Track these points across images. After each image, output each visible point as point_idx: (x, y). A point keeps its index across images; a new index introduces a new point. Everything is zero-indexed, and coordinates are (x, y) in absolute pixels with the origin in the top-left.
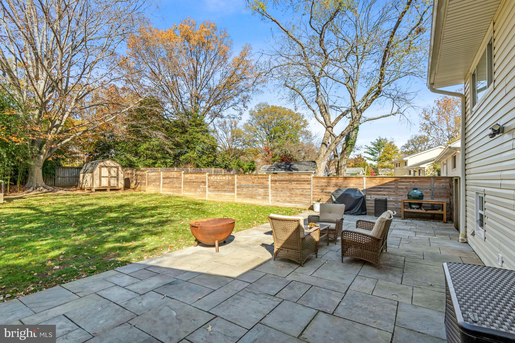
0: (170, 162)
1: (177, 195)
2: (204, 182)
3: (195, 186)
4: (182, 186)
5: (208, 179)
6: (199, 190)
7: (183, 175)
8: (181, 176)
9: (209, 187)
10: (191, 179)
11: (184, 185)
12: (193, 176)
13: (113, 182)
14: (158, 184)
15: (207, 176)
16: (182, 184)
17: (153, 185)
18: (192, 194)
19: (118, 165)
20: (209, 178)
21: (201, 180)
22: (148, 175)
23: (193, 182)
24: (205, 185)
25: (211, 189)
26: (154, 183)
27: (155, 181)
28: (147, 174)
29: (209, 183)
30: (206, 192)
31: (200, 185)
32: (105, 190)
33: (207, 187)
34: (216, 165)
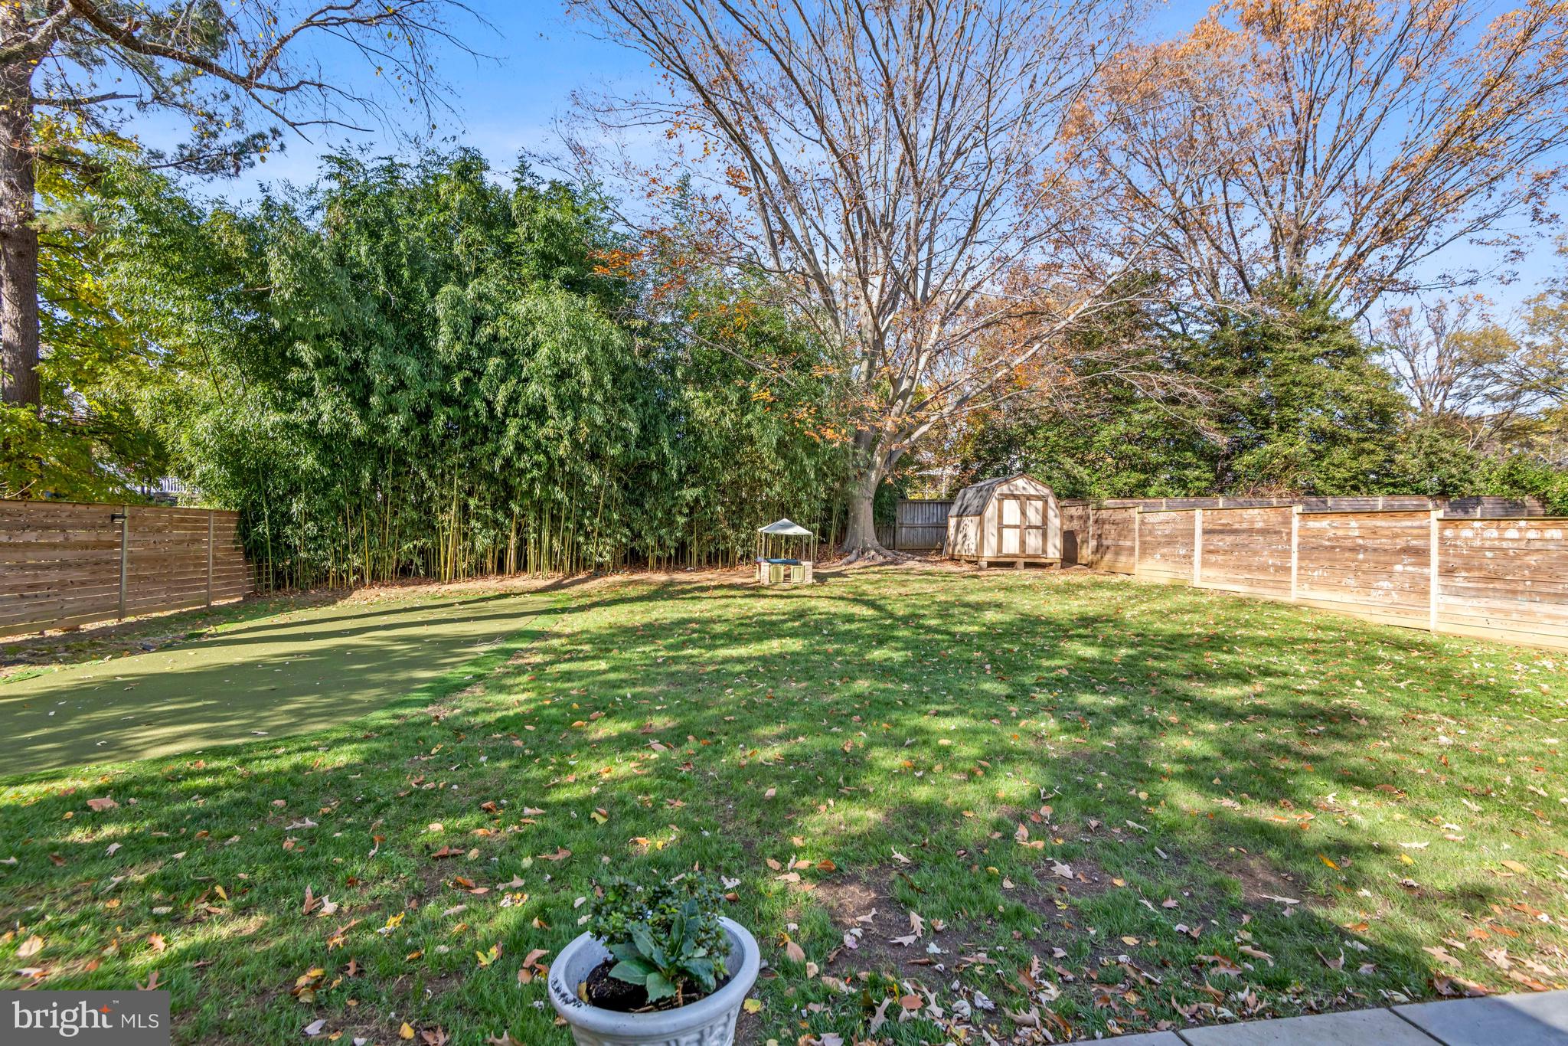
0: (1198, 479)
1: (1270, 598)
2: (1420, 554)
3: (1365, 567)
4: (1294, 562)
5: (1442, 540)
6: (1385, 584)
7: (1296, 522)
8: (1287, 522)
9: (1448, 572)
10: (1337, 539)
11: (1300, 559)
12: (1353, 524)
13: (1034, 541)
14: (1183, 552)
15: (1435, 526)
16: (1295, 556)
17: (1163, 556)
18: (1348, 598)
19: (1046, 491)
20: (1448, 533)
21: (1400, 543)
22: (1143, 523)
23: (1354, 549)
24: (1427, 565)
25: (1459, 582)
26: (1165, 550)
27: (1169, 543)
28: (1138, 517)
29: (1444, 552)
30: (1425, 593)
31: (1392, 564)
32: (1010, 565)
33: (1433, 570)
34: (1394, 485)
